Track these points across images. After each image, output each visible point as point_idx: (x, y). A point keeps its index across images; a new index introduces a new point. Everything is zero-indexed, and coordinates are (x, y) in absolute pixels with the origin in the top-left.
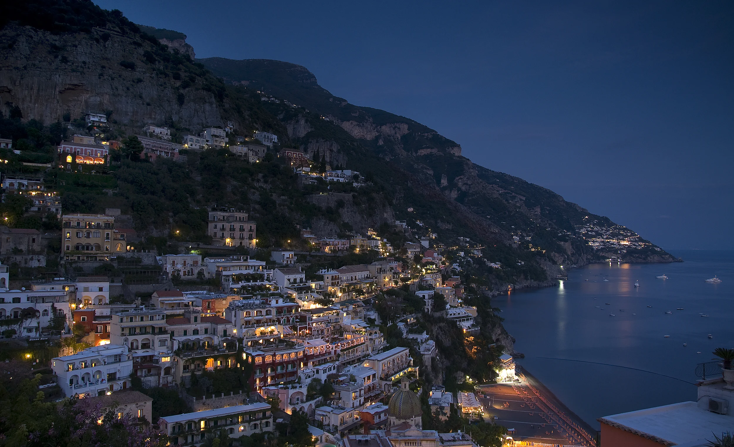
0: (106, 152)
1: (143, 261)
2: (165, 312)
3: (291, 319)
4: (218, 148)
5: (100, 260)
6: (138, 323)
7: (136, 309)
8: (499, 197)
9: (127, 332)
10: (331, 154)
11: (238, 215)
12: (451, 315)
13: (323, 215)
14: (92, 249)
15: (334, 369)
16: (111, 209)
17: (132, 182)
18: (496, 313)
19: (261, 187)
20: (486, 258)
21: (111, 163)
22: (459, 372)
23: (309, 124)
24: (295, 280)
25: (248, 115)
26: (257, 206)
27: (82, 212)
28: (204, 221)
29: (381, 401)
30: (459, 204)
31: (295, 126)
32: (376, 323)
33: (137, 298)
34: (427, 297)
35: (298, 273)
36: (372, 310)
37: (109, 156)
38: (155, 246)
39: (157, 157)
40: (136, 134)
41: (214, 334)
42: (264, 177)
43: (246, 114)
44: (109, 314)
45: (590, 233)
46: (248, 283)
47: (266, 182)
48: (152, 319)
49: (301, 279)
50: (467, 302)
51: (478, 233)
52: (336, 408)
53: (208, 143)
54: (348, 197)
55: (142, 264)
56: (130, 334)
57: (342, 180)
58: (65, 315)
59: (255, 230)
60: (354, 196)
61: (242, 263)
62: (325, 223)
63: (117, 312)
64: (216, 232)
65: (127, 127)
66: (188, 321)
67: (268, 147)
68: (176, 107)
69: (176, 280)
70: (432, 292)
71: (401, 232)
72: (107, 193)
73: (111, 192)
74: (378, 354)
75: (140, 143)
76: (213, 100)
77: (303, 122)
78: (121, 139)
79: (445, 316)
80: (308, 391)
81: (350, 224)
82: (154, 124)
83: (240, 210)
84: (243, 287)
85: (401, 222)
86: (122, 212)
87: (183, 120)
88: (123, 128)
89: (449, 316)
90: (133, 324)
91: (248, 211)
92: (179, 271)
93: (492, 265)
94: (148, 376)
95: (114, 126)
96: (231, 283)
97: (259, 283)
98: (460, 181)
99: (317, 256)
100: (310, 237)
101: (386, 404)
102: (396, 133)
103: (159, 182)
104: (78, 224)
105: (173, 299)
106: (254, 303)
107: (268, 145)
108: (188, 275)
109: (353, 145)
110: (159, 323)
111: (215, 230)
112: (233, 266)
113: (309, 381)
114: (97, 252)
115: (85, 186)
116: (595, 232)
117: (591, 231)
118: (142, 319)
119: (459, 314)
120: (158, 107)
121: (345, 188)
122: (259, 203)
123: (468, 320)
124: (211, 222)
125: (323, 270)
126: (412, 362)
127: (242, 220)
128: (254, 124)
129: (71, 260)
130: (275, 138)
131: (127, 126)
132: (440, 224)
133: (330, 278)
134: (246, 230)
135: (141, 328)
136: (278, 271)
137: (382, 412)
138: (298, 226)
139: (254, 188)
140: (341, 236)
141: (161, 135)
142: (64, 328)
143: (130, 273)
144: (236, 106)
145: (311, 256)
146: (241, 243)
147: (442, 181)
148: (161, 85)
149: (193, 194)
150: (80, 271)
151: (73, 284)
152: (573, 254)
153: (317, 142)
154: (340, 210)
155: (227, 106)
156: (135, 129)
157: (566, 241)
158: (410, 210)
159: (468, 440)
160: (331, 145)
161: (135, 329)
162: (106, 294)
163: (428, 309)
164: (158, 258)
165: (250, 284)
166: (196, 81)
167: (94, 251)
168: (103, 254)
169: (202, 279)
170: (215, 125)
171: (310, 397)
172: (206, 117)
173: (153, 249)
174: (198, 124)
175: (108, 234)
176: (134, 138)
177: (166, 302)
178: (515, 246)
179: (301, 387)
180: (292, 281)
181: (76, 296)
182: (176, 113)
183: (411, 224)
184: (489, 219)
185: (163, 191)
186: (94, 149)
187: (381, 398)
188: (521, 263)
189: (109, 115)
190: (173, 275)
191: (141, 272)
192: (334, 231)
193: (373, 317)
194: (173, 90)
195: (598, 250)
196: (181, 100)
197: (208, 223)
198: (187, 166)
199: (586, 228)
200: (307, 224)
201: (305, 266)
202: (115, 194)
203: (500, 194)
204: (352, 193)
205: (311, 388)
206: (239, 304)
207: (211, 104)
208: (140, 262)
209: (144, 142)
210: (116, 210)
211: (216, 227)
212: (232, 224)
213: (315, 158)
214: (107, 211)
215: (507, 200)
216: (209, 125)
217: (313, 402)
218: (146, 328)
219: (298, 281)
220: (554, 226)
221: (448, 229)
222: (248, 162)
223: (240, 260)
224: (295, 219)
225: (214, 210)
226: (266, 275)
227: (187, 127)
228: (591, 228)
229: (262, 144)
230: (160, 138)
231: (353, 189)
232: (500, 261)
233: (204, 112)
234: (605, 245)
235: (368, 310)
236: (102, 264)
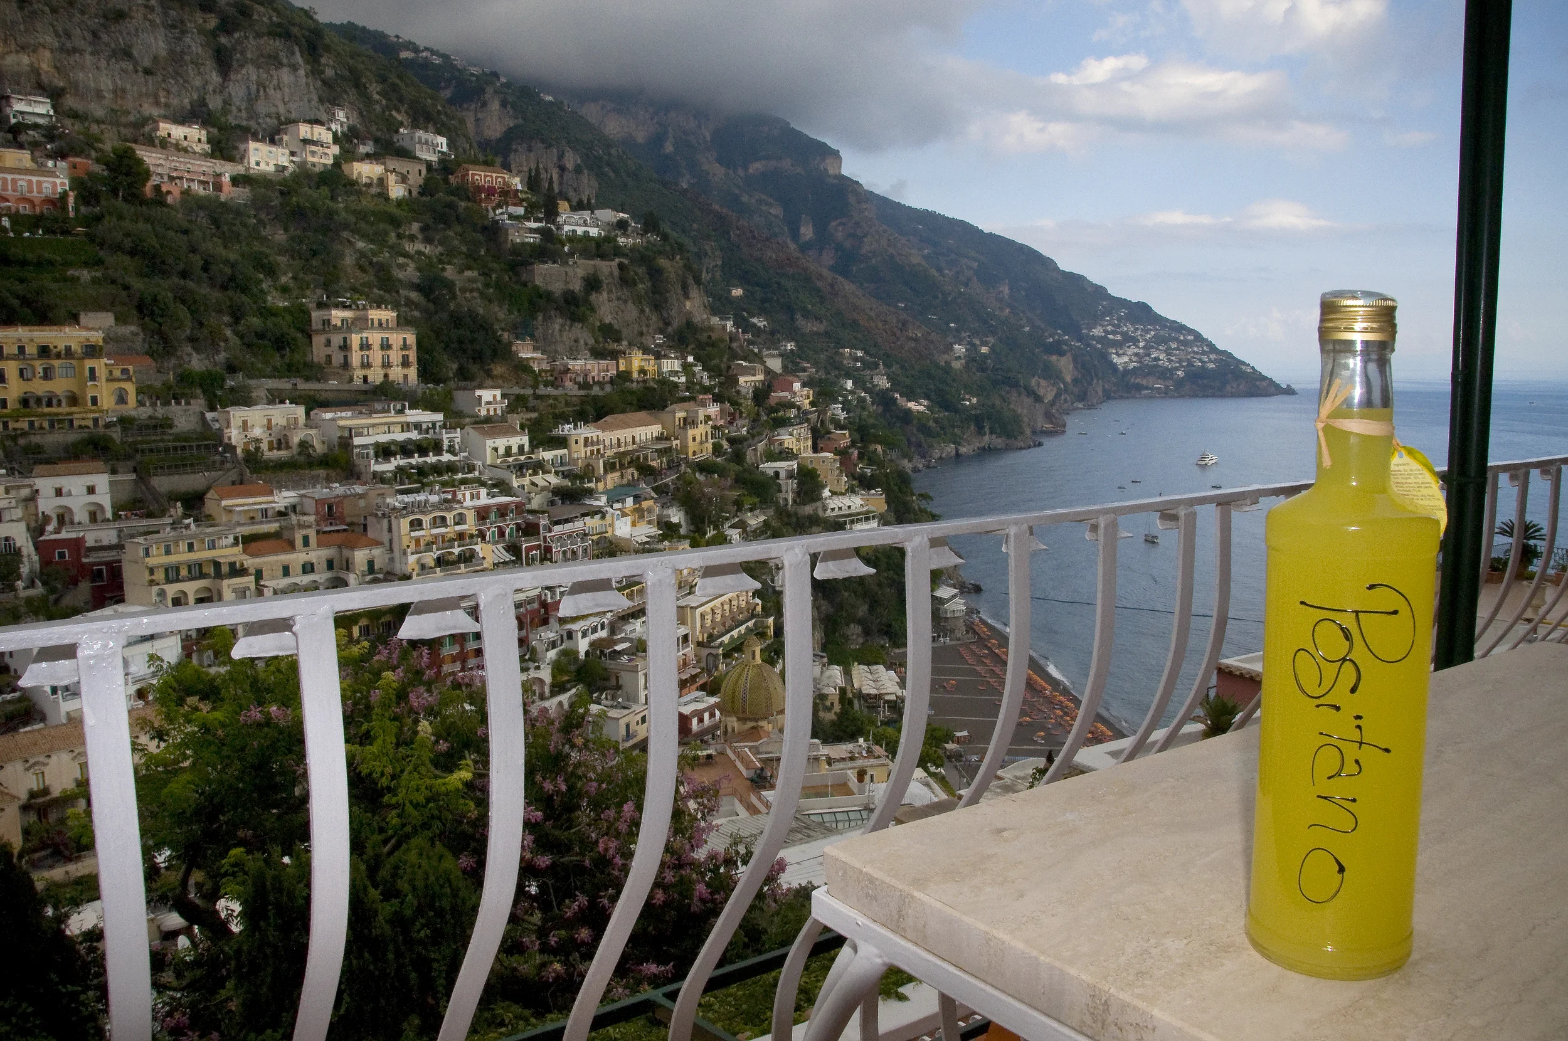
0: (63, 184)
1: (176, 423)
2: (238, 530)
3: (508, 530)
4: (317, 169)
5: (80, 427)
6: (182, 556)
7: (175, 525)
8: (924, 263)
9: (160, 575)
10: (561, 176)
11: (375, 314)
12: (833, 509)
13: (556, 309)
14: (59, 404)
15: (603, 628)
16: (90, 314)
17: (132, 253)
18: (924, 504)
19: (419, 253)
20: (897, 391)
21: (76, 209)
22: (852, 626)
23: (511, 111)
24: (508, 450)
25: (378, 93)
26: (414, 295)
27: (25, 322)
28: (303, 331)
29: (703, 688)
30: (840, 278)
31: (479, 115)
32: (682, 531)
33: (172, 503)
34: (783, 475)
35: (513, 432)
36: (672, 506)
37: (71, 193)
38: (199, 391)
39: (182, 193)
40: (126, 140)
41: (348, 569)
42: (423, 230)
43: (374, 89)
44: (115, 541)
45: (1111, 336)
46: (409, 460)
47: (428, 240)
48: (213, 546)
49: (521, 448)
50: (865, 483)
51: (880, 340)
52: (612, 707)
53: (295, 159)
54: (607, 268)
55: (174, 431)
56: (168, 581)
57: (594, 232)
58: (20, 549)
59: (415, 348)
60: (621, 266)
61: (392, 417)
62: (562, 326)
63: (132, 536)
64: (330, 353)
65: (103, 126)
66: (291, 546)
67: (429, 165)
68: (215, 78)
69: (253, 461)
70: (794, 465)
71: (722, 340)
72: (78, 279)
73: (85, 275)
74: (689, 594)
75: (140, 162)
76: (299, 58)
77: (495, 105)
78: (93, 154)
79: (821, 513)
80: (554, 676)
81: (616, 326)
82: (168, 118)
83: (379, 304)
84: (400, 469)
85: (721, 319)
86: (117, 319)
87: (234, 108)
88: (95, 129)
89: (829, 513)
90: (173, 559)
91: (396, 306)
92: (258, 441)
93: (912, 405)
94: (214, 665)
95: (73, 125)
96: (373, 462)
97: (432, 459)
98: (840, 228)
99: (549, 396)
100: (532, 358)
101: (712, 693)
102: (699, 127)
103: (193, 250)
104: (22, 349)
105: (251, 500)
106: (426, 501)
107: (428, 158)
108: (279, 449)
109: (609, 154)
110: (228, 552)
111: (328, 351)
112: (374, 425)
113: (552, 654)
114: (74, 409)
115: (24, 263)
116: (1122, 334)
117: (1114, 333)
118: (191, 547)
119: (849, 507)
120: (173, 78)
121: (599, 248)
122: (418, 288)
123: (867, 519)
124: (318, 332)
125: (567, 427)
126: (759, 608)
127: (384, 325)
128: (394, 113)
129: (15, 429)
130: (442, 141)
131: (103, 123)
132: (800, 322)
133: (582, 442)
134: (394, 347)
135: (189, 567)
136: (471, 431)
137: (704, 710)
138: (506, 335)
139: (406, 255)
140: (598, 354)
141: (185, 144)
142: (19, 577)
143: (151, 451)
144: (350, 72)
145: (537, 397)
146: (386, 376)
147: (803, 230)
148: (174, 27)
149: (271, 271)
150: (39, 453)
151: (27, 482)
152: (1076, 381)
153: (530, 150)
154: (593, 297)
155: (329, 72)
156: (123, 131)
157: (1061, 354)
158: (737, 292)
159: (879, 757)
160: (561, 157)
161: (178, 569)
162: (104, 498)
163: (786, 500)
164: (209, 415)
165: (413, 461)
166: (255, 17)
167: (64, 409)
168: (86, 412)
169: (309, 455)
170: (308, 118)
171: (558, 688)
172: (286, 99)
173: (196, 397)
174: (268, 115)
175: (92, 370)
176: (125, 152)
177: (238, 509)
178: (957, 365)
179: (538, 668)
180: (501, 451)
181: (37, 507)
182: (214, 91)
183: (742, 323)
184: (903, 309)
185: (205, 269)
186: (34, 179)
187: (701, 682)
188: (970, 400)
189: (55, 95)
190: (246, 451)
191: (175, 448)
192: (582, 342)
193: (675, 520)
194: (202, 37)
195: (1126, 372)
196: (224, 61)
197: (310, 337)
198: (253, 212)
199: (1103, 326)
200: (523, 330)
201: (527, 420)
202: (95, 281)
203: (924, 257)
204: (617, 260)
205: (558, 668)
206: (397, 504)
207: (294, 68)
208: (171, 426)
209: (150, 157)
210: (104, 315)
211: (328, 343)
212: (364, 335)
213: (533, 183)
214: (84, 318)
215: (940, 270)
216: (293, 116)
217: (564, 698)
218: (200, 565)
219: (515, 450)
220: (1038, 323)
221: (817, 333)
222: (387, 199)
223: (389, 411)
224: (498, 320)
225: (321, 305)
226: (446, 443)
227: (244, 123)
228: (1114, 325)
229: (415, 158)
230: (185, 150)
231: (618, 251)
232: (927, 397)
233: (278, 87)
234: (1140, 362)
235: (664, 506)
236: (86, 435)
